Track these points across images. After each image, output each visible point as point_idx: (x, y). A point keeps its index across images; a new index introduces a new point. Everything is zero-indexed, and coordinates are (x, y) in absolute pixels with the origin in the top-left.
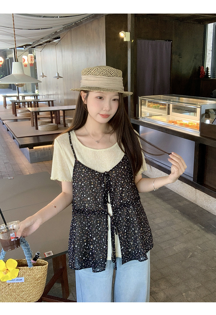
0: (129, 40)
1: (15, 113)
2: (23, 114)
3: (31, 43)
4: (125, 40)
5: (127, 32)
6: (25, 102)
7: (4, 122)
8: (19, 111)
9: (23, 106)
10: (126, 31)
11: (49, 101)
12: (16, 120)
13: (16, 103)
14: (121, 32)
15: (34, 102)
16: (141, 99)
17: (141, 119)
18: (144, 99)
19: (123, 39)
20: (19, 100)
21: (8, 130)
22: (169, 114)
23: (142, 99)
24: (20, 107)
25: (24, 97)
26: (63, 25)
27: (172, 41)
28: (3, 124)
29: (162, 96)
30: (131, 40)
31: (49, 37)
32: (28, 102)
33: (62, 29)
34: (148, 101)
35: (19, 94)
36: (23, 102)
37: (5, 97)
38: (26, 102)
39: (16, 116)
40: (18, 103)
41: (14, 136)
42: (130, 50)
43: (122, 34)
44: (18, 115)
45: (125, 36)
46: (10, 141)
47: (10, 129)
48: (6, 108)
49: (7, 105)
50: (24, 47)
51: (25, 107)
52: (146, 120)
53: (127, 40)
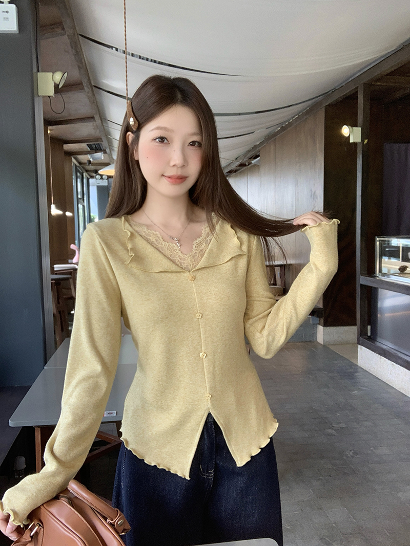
0: (359, 140)
4: (352, 141)
5: (356, 126)
17: (379, 277)
18: (385, 241)
30: (363, 140)
42: (361, 156)
43: (345, 131)
53: (356, 141)
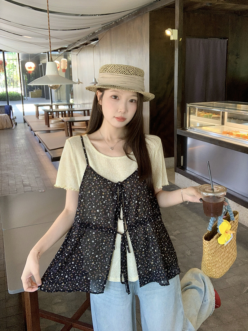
0: (176, 38)
1: (48, 124)
2: (56, 125)
3: (66, 47)
4: (172, 39)
5: (175, 29)
6: (58, 112)
7: (36, 133)
8: (52, 121)
9: (56, 116)
10: (173, 28)
11: (84, 111)
12: (49, 132)
13: (49, 113)
14: (167, 29)
15: (69, 112)
16: (189, 106)
17: (189, 130)
18: (193, 107)
19: (169, 37)
20: (52, 109)
21: (40, 142)
22: (223, 123)
23: (191, 106)
24: (53, 117)
25: (58, 106)
26: (102, 25)
27: (228, 38)
28: (35, 135)
29: (215, 102)
30: (179, 39)
31: (86, 39)
32: (62, 112)
33: (101, 29)
34: (198, 109)
35: (53, 104)
36: (56, 112)
37: (38, 106)
38: (60, 111)
39: (49, 126)
40: (51, 112)
41: (46, 148)
42: (177, 50)
43: (168, 32)
44: (51, 126)
45: (172, 34)
46: (42, 155)
47: (42, 141)
48: (38, 118)
49: (39, 115)
50: (59, 50)
51: (58, 117)
52: (195, 131)
53: (174, 39)
